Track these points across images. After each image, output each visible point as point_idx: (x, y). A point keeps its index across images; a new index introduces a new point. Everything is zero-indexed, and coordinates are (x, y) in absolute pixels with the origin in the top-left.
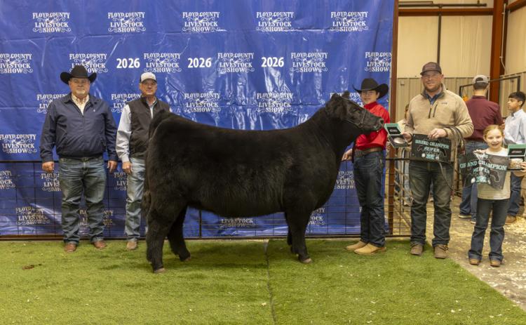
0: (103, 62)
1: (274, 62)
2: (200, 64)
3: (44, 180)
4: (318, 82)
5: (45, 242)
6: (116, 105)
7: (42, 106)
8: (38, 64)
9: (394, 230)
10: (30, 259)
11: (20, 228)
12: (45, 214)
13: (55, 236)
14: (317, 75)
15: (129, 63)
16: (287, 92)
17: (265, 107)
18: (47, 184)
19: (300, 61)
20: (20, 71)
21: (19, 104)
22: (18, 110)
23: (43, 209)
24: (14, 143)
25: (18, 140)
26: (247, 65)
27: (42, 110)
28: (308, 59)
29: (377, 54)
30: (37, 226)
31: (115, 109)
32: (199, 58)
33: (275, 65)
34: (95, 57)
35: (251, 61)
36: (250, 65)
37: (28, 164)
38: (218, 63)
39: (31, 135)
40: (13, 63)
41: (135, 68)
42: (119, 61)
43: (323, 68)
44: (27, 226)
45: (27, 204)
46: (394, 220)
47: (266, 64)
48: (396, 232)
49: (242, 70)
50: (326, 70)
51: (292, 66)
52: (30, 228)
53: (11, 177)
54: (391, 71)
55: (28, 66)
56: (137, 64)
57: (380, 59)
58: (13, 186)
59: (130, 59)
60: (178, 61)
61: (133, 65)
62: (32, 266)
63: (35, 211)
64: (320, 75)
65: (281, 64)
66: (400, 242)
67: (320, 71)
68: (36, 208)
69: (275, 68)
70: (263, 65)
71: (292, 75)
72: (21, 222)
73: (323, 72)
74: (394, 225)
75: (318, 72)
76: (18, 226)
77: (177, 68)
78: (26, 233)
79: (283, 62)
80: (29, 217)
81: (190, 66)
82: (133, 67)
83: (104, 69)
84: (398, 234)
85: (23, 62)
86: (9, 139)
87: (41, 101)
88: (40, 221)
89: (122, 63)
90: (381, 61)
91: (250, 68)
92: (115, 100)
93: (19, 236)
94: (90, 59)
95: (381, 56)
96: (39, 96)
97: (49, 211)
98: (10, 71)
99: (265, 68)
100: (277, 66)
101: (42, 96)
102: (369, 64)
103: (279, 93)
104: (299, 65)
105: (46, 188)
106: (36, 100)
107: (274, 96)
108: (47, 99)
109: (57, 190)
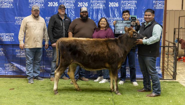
0: (43, 4)
1: (114, 5)
2: (83, 5)
3: (17, 52)
4: (133, 13)
5: (17, 78)
6: (48, 22)
7: (17, 22)
8: (16, 4)
9: (164, 77)
10: (12, 85)
11: (6, 72)
12: (17, 67)
13: (21, 76)
14: (132, 10)
15: (53, 4)
16: (119, 17)
17: (110, 23)
18: (18, 54)
19: (125, 4)
20: (8, 7)
21: (7, 21)
22: (7, 23)
23: (16, 65)
24: (5, 37)
25: (7, 36)
26: (103, 6)
27: (17, 23)
28: (129, 3)
29: (158, 1)
30: (13, 71)
32: (82, 3)
33: (114, 6)
34: (39, 2)
35: (104, 4)
36: (104, 6)
37: (10, 46)
38: (90, 5)
39: (12, 34)
40: (6, 3)
42: (49, 3)
43: (135, 7)
44: (9, 71)
45: (9, 62)
46: (165, 73)
47: (111, 5)
48: (165, 77)
49: (100, 8)
50: (136, 8)
51: (122, 6)
52: (10, 72)
53: (3, 51)
54: (164, 9)
55: (12, 5)
56: (57, 5)
57: (160, 3)
58: (4, 55)
59: (54, 3)
60: (74, 4)
61: (55, 5)
62: (13, 89)
63: (13, 65)
64: (134, 10)
65: (117, 5)
66: (167, 82)
67: (134, 9)
68: (13, 64)
69: (114, 7)
70: (110, 6)
71: (121, 10)
72: (6, 70)
73: (135, 9)
74: (164, 75)
75: (133, 9)
76: (6, 71)
77: (73, 7)
78: (9, 74)
80: (10, 68)
81: (79, 6)
82: (55, 6)
83: (43, 7)
84: (166, 79)
85: (10, 4)
86: (3, 35)
87: (16, 20)
88: (14, 70)
89: (50, 4)
90: (160, 5)
91: (104, 7)
93: (6, 76)
94: (37, 2)
95: (160, 2)
96: (16, 18)
97: (19, 66)
98: (4, 7)
99: (110, 7)
100: (115, 6)
101: (17, 18)
102: (155, 6)
103: (116, 17)
104: (125, 6)
105: (18, 56)
106: (15, 19)
107: (114, 19)
108: (19, 19)
109: (22, 57)
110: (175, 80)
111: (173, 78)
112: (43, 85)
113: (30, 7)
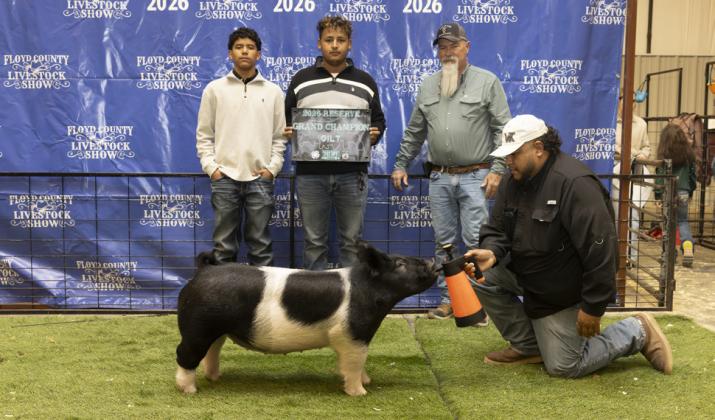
1: (424, 6)
2: (295, 5)
3: (15, 207)
6: (145, 76)
7: (13, 75)
9: (627, 299)
12: (14, 269)
13: (33, 307)
15: (169, 1)
17: (407, 83)
18: (19, 214)
19: (468, 4)
23: (11, 260)
26: (378, 9)
27: (12, 82)
31: (144, 83)
33: (426, 10)
35: (384, 1)
36: (383, 9)
38: (326, 5)
41: (179, 10)
43: (510, 16)
46: (628, 282)
47: (411, 7)
48: (629, 302)
49: (369, 18)
50: (514, 20)
51: (456, 12)
54: (625, 24)
56: (183, 4)
61: (176, 5)
62: (1, 361)
64: (504, 29)
65: (437, 7)
69: (426, 15)
70: (406, 10)
73: (509, 24)
74: (627, 291)
75: (500, 23)
77: (254, 13)
79: (440, 5)
81: (277, 9)
82: (176, 9)
83: (124, 12)
84: (633, 306)
87: (10, 67)
89: (157, 2)
90: (609, 7)
91: (383, 15)
92: (142, 67)
96: (7, 58)
97: (22, 264)
99: (409, 14)
100: (430, 11)
101: (13, 58)
102: (590, 9)
103: (433, 58)
104: (468, 11)
105: (18, 221)
106: (2, 65)
107: (424, 65)
108: (21, 63)
109: (36, 224)
110: (670, 309)
111: (661, 304)
112: (130, 343)
113: (67, 14)
